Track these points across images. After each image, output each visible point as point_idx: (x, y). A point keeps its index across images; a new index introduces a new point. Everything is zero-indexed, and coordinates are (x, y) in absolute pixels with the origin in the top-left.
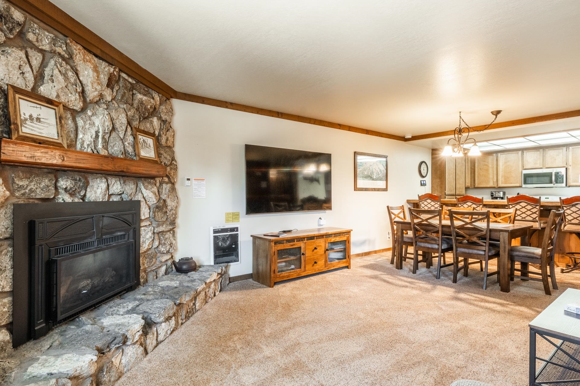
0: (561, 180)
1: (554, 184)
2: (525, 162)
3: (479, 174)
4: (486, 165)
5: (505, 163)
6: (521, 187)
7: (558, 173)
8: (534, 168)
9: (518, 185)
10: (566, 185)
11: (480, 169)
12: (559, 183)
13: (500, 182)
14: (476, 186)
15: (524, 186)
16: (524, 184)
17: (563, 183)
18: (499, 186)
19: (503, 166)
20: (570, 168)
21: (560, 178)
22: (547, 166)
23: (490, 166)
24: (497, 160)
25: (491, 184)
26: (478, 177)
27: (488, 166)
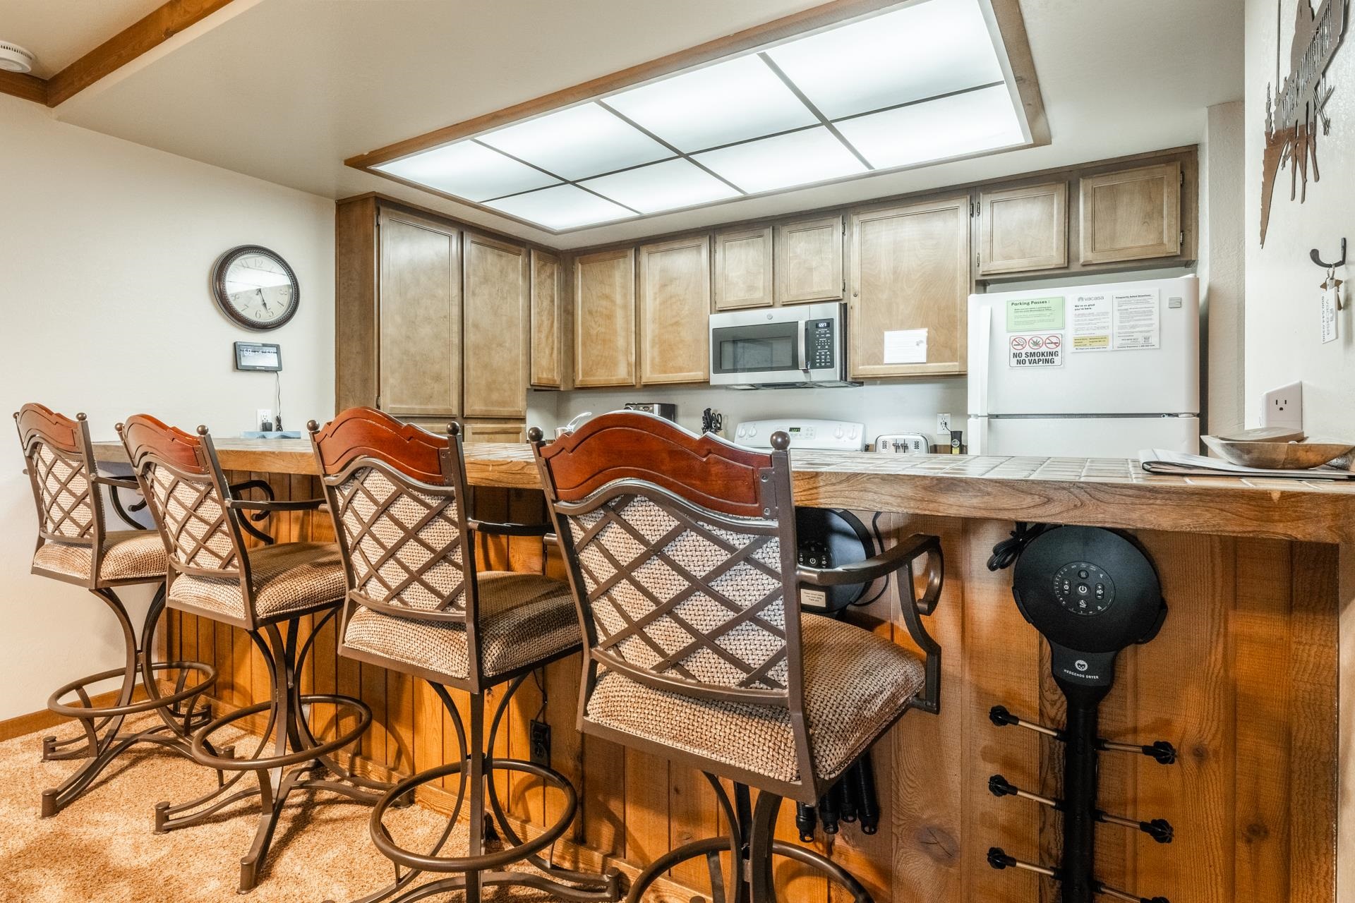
0: (826, 355)
1: (806, 371)
2: (720, 283)
3: (587, 334)
4: (607, 297)
5: (663, 286)
6: (704, 384)
7: (817, 326)
8: (746, 304)
9: (698, 375)
10: (844, 375)
11: (590, 313)
12: (821, 367)
13: (648, 362)
14: (580, 378)
15: (716, 379)
16: (715, 372)
17: (832, 366)
18: (644, 380)
19: (655, 299)
20: (855, 303)
21: (823, 348)
22: (785, 299)
23: (619, 299)
24: (637, 276)
25: (621, 374)
26: (584, 344)
27: (613, 302)
